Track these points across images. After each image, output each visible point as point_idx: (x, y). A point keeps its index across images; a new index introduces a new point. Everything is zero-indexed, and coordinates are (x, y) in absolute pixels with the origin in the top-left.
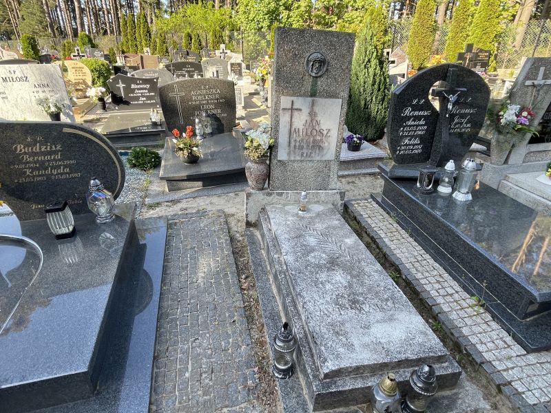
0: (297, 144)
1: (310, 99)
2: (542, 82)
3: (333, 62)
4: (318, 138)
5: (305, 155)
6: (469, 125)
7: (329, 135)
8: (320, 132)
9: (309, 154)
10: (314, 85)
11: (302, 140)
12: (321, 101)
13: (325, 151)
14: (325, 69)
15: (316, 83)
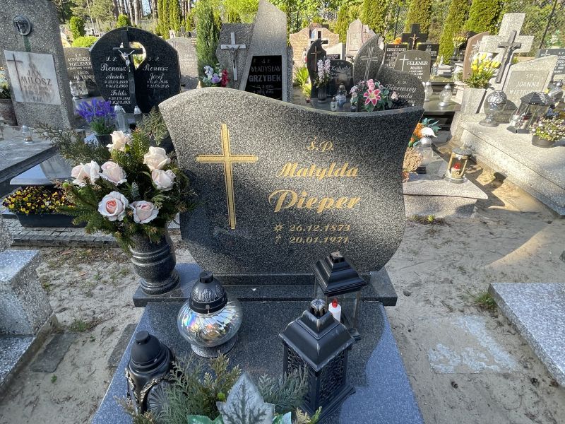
0: (28, 90)
1: (26, 54)
2: (236, 47)
3: (36, 24)
4: (43, 86)
5: (36, 99)
6: (166, 82)
7: (50, 84)
8: (43, 81)
9: (39, 98)
11: (31, 87)
13: (52, 97)
15: (28, 42)
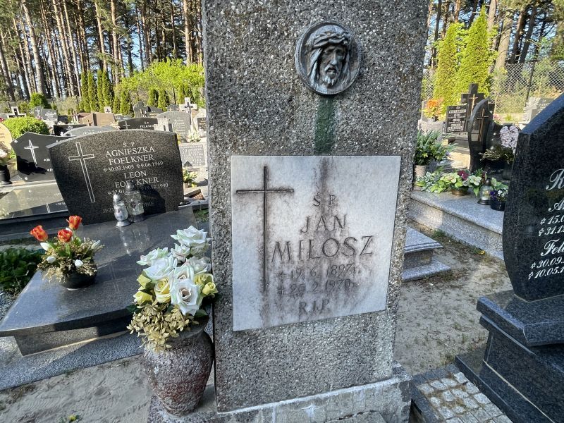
0: (287, 283)
1: (314, 161)
3: (375, 56)
4: (343, 261)
5: (308, 309)
7: (369, 250)
8: (348, 245)
9: (319, 303)
10: (326, 119)
11: (300, 271)
12: (346, 165)
13: (362, 291)
14: (354, 73)
15: (331, 115)
